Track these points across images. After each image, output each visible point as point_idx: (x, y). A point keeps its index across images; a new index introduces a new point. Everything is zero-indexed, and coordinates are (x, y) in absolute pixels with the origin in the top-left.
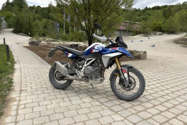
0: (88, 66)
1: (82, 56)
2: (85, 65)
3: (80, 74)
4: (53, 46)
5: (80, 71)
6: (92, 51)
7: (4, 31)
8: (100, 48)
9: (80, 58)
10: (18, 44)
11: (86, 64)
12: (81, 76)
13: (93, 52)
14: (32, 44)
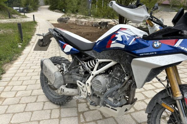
0: (100, 74)
1: (89, 53)
2: (95, 72)
3: (84, 89)
4: (81, 23)
5: (85, 83)
6: (110, 44)
7: (41, 8)
8: (128, 39)
9: (87, 56)
10: (49, 20)
11: (97, 70)
12: (86, 93)
13: (112, 46)
14: (60, 21)
